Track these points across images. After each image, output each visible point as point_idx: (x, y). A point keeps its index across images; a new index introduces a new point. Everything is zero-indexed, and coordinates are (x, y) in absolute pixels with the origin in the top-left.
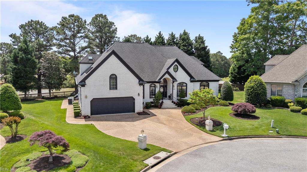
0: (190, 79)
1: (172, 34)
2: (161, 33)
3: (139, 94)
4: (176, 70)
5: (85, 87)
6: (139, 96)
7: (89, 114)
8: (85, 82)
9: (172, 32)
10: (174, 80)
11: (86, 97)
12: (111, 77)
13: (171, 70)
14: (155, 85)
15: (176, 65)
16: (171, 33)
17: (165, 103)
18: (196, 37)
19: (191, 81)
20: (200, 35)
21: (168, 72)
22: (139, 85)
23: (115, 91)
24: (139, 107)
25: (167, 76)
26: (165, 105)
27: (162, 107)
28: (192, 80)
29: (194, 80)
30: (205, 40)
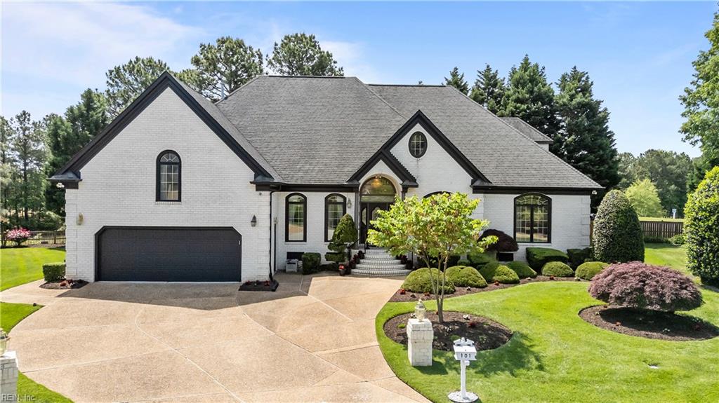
0: (473, 182)
1: (488, 69)
2: (460, 73)
3: (254, 218)
4: (418, 149)
5: (77, 187)
6: (254, 226)
7: (88, 273)
8: (78, 175)
9: (488, 66)
10: (407, 183)
11: (81, 220)
12: (159, 163)
13: (401, 151)
14: (345, 198)
15: (418, 134)
16: (483, 69)
17: (369, 259)
18: (564, 78)
19: (476, 190)
20: (575, 68)
21: (384, 154)
22: (257, 190)
23: (174, 206)
24: (255, 264)
25: (381, 168)
26: (365, 266)
27: (353, 270)
28: (478, 183)
29: (486, 184)
30: (592, 83)
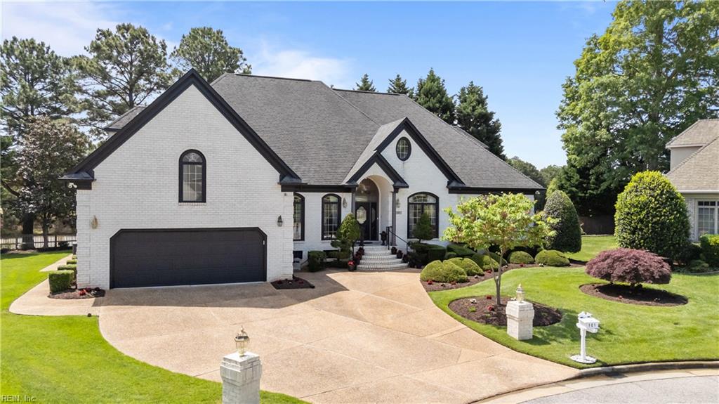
0: (449, 183)
1: (398, 79)
3: (280, 218)
4: (404, 154)
5: (89, 188)
6: (280, 226)
7: (104, 281)
8: (92, 174)
9: (398, 76)
10: (398, 184)
11: (95, 223)
12: (183, 162)
13: (390, 154)
14: (339, 198)
15: (404, 138)
17: (370, 255)
18: (463, 90)
19: (452, 190)
20: (472, 82)
21: (378, 158)
22: (282, 191)
23: (199, 207)
24: (280, 263)
25: (376, 171)
26: (367, 261)
27: (359, 266)
28: (454, 184)
29: (461, 185)
30: (487, 97)
